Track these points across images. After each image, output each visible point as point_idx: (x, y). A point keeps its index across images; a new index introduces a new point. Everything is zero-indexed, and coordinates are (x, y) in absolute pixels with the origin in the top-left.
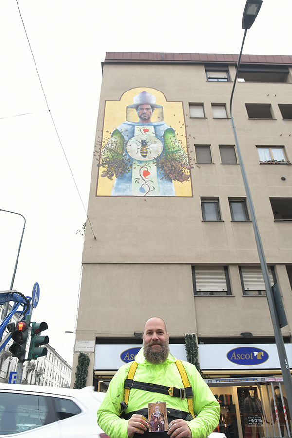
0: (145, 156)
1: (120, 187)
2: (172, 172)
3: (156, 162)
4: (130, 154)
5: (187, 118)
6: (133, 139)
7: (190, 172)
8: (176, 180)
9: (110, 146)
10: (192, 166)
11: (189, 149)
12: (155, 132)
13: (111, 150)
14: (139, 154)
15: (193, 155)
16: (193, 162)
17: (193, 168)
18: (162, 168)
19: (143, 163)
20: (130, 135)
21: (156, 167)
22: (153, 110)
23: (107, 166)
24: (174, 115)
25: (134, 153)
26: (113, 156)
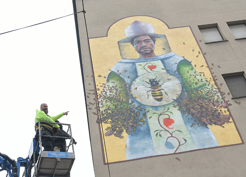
0: (159, 100)
1: (136, 145)
2: (204, 114)
3: (178, 105)
4: (138, 100)
5: (202, 44)
6: (137, 80)
7: (229, 110)
8: (213, 125)
9: (108, 93)
10: (229, 103)
11: (217, 81)
12: (165, 66)
13: (110, 99)
14: (151, 98)
15: (225, 88)
16: (229, 98)
17: (230, 105)
18: (188, 111)
19: (160, 109)
20: (132, 76)
21: (179, 112)
22: (154, 41)
23: (110, 120)
24: (184, 43)
25: (143, 97)
26: (116, 106)
